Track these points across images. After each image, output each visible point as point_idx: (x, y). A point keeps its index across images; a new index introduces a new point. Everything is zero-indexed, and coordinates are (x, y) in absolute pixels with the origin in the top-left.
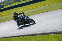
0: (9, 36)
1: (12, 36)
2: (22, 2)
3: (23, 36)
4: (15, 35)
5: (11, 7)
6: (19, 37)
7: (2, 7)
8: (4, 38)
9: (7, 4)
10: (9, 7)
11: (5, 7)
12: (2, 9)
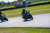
0: (34, 27)
1: (37, 27)
2: (47, 1)
3: (46, 28)
4: (40, 27)
5: (37, 4)
6: (43, 29)
7: (30, 3)
8: (30, 28)
9: (34, 1)
10: (36, 4)
11: (32, 4)
12: (29, 4)
